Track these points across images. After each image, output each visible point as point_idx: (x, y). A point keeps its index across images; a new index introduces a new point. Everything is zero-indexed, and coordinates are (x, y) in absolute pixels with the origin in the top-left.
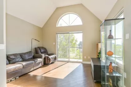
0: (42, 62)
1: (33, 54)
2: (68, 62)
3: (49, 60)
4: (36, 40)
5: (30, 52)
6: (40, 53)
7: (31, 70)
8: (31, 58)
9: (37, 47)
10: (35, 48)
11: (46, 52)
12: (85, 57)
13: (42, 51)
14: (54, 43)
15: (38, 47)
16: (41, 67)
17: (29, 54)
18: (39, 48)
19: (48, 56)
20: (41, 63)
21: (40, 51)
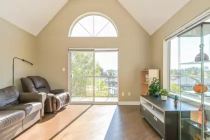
0: (41, 110)
1: (18, 94)
2: (92, 104)
3: (55, 105)
4: (23, 60)
5: (10, 88)
6: (34, 90)
7: (17, 133)
8: (14, 104)
9: (25, 76)
10: (22, 80)
11: (46, 87)
12: (123, 94)
13: (39, 84)
14: (64, 69)
15: (28, 77)
16: (38, 122)
17: (7, 92)
18: (31, 78)
19: (52, 95)
20: (39, 113)
21: (33, 85)
